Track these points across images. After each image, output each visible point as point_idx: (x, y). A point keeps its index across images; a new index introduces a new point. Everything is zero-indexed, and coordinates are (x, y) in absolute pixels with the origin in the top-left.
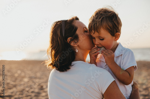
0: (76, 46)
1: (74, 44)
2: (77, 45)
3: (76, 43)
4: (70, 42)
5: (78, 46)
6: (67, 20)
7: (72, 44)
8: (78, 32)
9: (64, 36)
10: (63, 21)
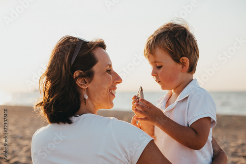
0: (83, 87)
1: (82, 83)
2: (86, 87)
3: (86, 83)
4: (77, 78)
5: (87, 89)
6: (88, 42)
7: (79, 82)
8: (96, 68)
9: (72, 63)
10: (80, 40)
